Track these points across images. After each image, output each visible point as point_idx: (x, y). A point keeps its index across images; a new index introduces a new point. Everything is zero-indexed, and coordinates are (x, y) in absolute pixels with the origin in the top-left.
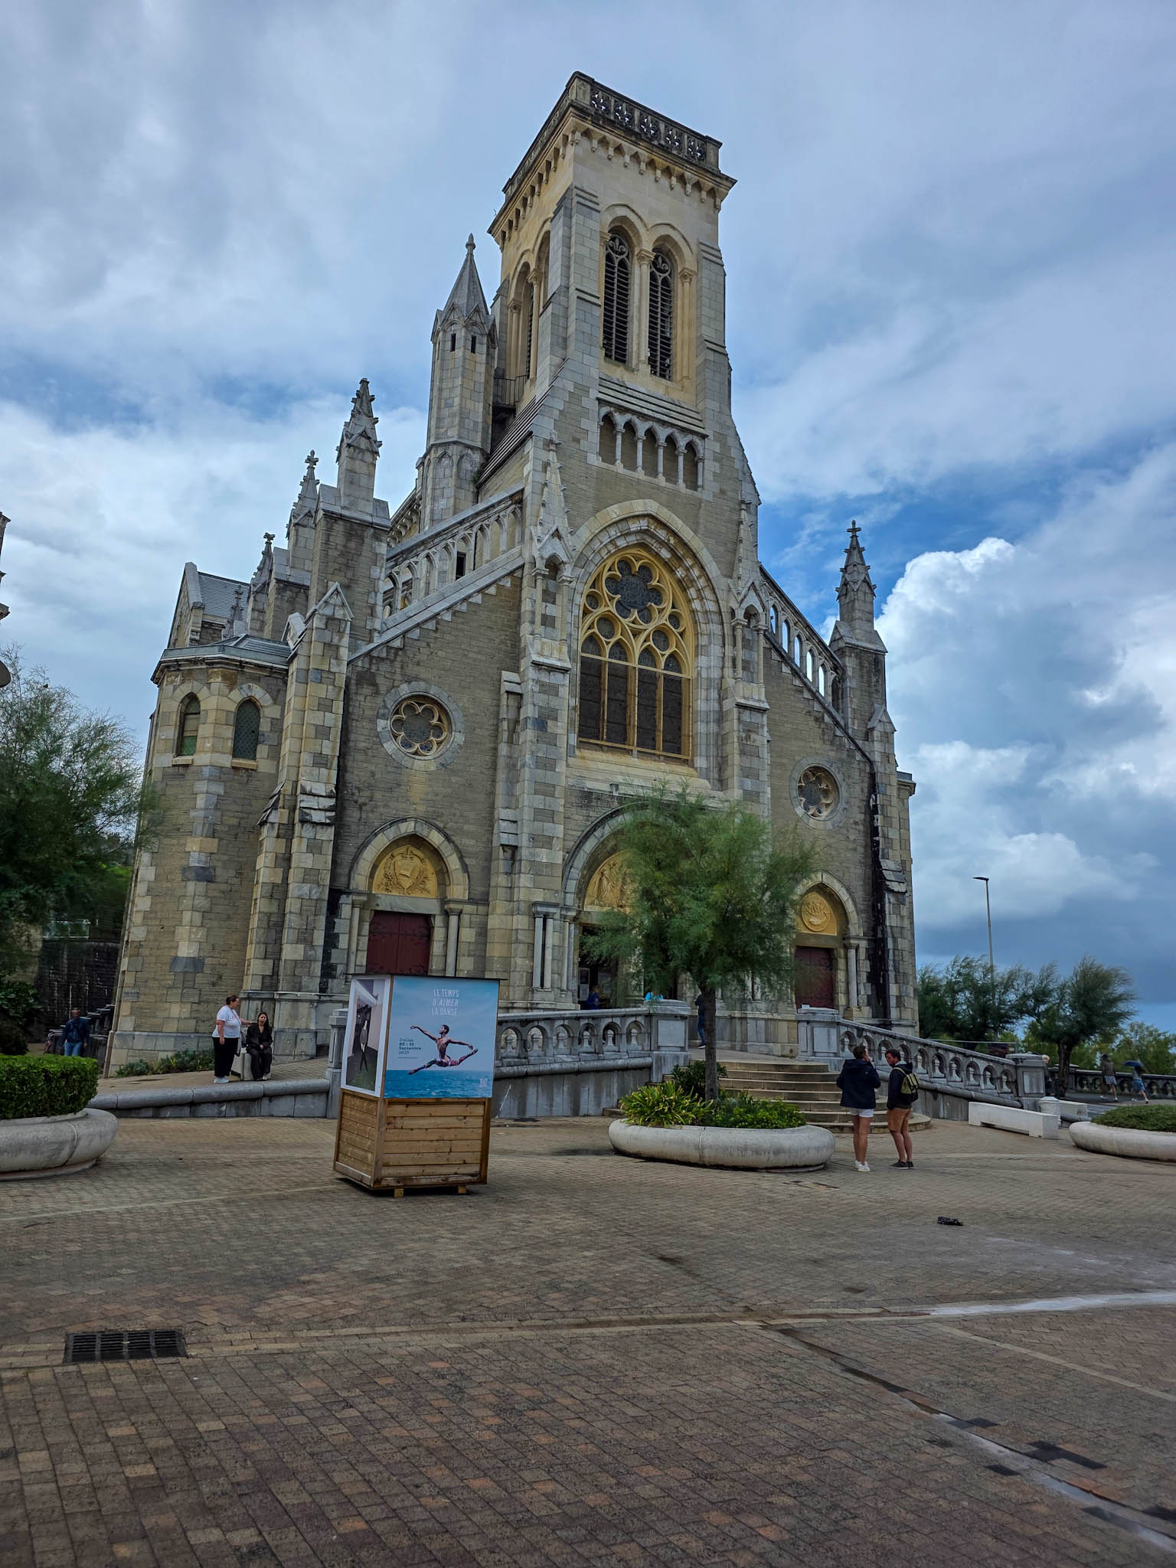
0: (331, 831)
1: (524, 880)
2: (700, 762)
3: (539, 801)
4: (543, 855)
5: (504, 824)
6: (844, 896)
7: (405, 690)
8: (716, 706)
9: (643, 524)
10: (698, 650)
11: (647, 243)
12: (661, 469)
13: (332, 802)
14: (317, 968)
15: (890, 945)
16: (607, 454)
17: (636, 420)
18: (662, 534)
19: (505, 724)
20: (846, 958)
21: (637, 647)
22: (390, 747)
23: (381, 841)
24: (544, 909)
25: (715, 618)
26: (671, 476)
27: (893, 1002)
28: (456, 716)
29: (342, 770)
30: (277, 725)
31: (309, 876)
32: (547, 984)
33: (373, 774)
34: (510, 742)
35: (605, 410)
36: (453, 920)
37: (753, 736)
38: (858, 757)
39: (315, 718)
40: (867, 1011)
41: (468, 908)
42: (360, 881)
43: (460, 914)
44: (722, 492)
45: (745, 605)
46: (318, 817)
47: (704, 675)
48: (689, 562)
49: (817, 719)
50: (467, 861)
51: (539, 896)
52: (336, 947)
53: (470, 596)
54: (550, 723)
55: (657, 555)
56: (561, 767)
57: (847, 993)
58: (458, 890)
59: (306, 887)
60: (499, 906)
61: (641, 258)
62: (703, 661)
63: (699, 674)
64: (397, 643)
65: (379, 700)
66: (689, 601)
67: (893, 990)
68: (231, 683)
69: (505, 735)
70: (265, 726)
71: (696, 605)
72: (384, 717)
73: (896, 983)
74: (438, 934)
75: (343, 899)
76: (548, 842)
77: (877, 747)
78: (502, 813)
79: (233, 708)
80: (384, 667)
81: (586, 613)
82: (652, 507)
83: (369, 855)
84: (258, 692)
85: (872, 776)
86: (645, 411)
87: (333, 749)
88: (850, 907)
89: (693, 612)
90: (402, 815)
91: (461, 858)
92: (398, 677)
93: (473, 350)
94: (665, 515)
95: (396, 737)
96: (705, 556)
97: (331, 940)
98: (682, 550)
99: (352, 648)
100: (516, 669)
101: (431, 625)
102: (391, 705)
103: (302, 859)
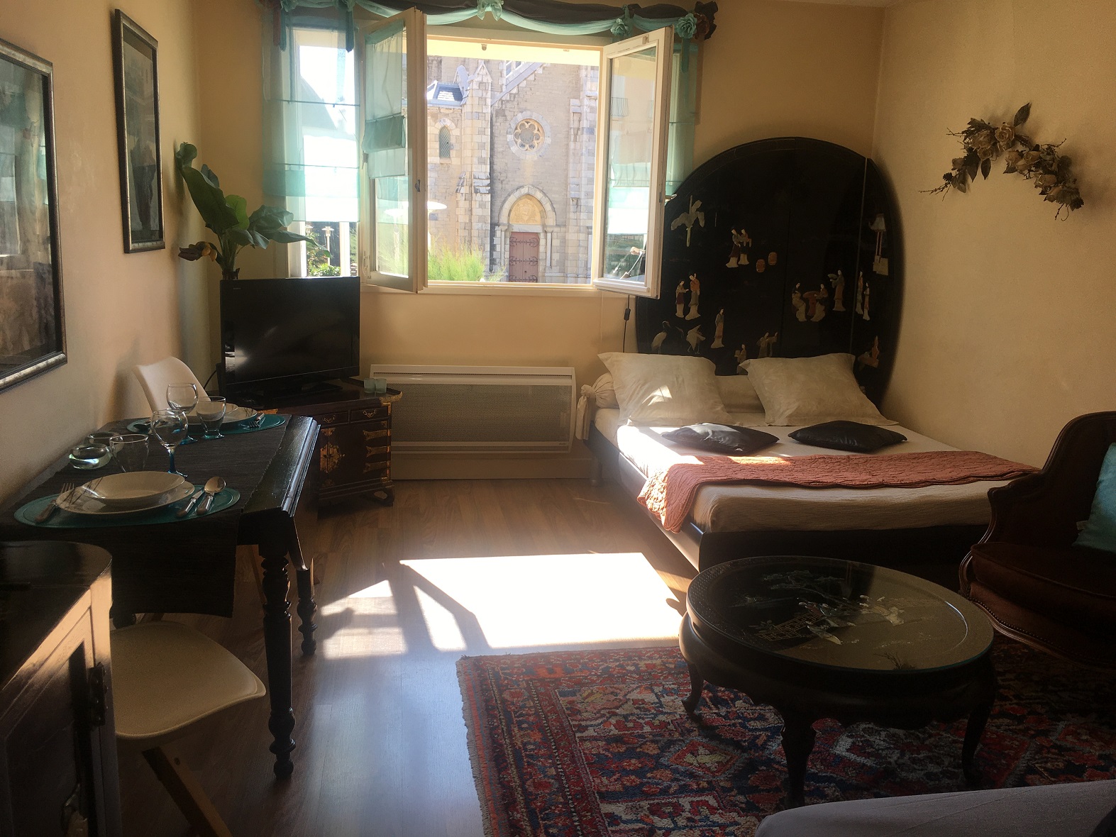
0: (489, 196)
1: (583, 215)
3: (590, 173)
5: (572, 186)
7: (520, 117)
13: (488, 181)
19: (572, 131)
22: (514, 149)
23: (512, 198)
28: (547, 128)
29: (492, 164)
30: (458, 138)
31: (481, 219)
33: (506, 164)
34: (575, 140)
36: (549, 235)
39: (477, 139)
41: (556, 229)
42: (504, 219)
43: (552, 232)
46: (483, 190)
50: (555, 206)
52: (495, 251)
58: (551, 221)
59: (480, 224)
60: (572, 229)
64: (515, 91)
65: (507, 124)
68: (436, 119)
69: (572, 137)
70: (453, 141)
72: (510, 133)
74: (542, 242)
75: (497, 228)
78: (572, 180)
79: (438, 132)
80: (509, 105)
83: (507, 206)
84: (448, 123)
87: (487, 154)
90: (521, 184)
91: (552, 204)
92: (516, 110)
95: (517, 143)
97: (493, 247)
99: (493, 97)
100: (577, 97)
101: (532, 78)
102: (513, 126)
103: (477, 211)
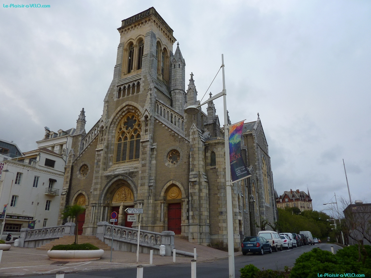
0: (66, 195)
3: (95, 181)
6: (180, 186)
7: (81, 164)
9: (127, 107)
11: (135, 43)
13: (67, 190)
16: (119, 96)
17: (125, 85)
18: (131, 108)
20: (183, 205)
21: (128, 136)
22: (79, 176)
26: (133, 93)
27: (190, 218)
28: (89, 166)
33: (76, 183)
35: (119, 87)
37: (145, 149)
38: (186, 142)
42: (72, 204)
44: (145, 89)
46: (64, 193)
48: (137, 111)
49: (173, 136)
54: (99, 163)
57: (183, 216)
58: (87, 203)
64: (81, 156)
72: (78, 171)
76: (97, 190)
77: (191, 137)
80: (79, 161)
82: (127, 103)
83: (74, 199)
87: (69, 180)
88: (182, 189)
90: (79, 189)
91: (88, 196)
94: (130, 103)
96: (139, 108)
98: (135, 109)
99: (74, 160)
102: (79, 168)
103: (61, 202)
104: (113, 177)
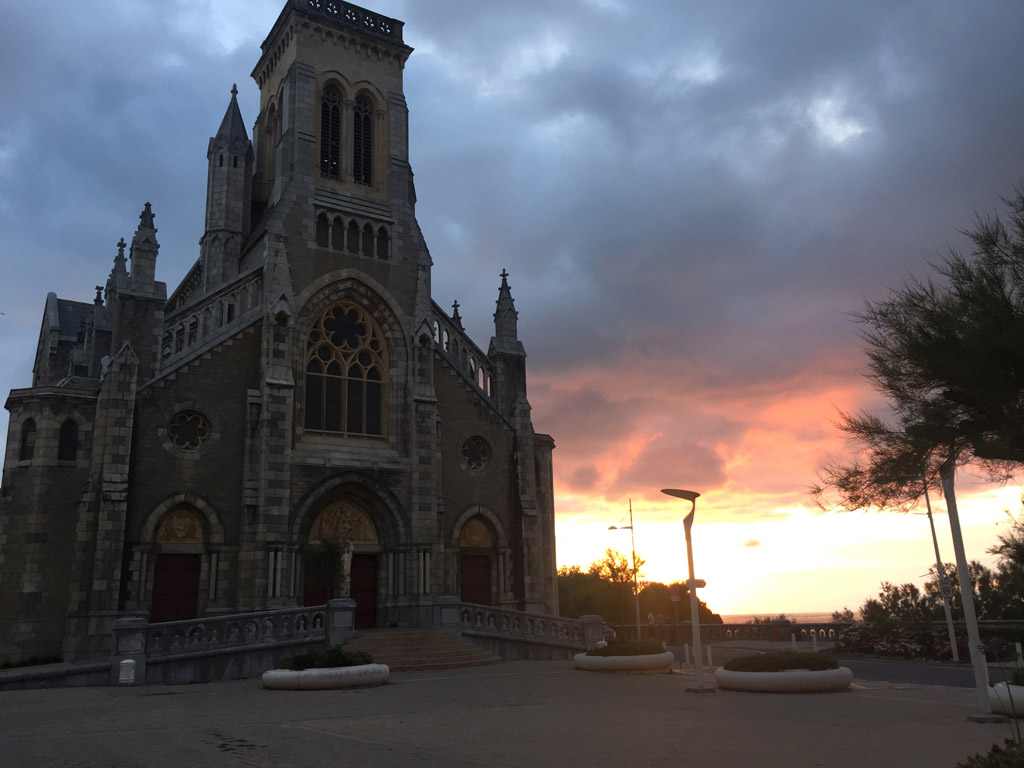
0: (124, 506)
1: (261, 528)
2: (392, 439)
3: (272, 475)
4: (275, 511)
5: (248, 491)
6: (494, 520)
7: (178, 408)
8: (403, 401)
9: (349, 284)
10: (392, 364)
11: (351, 95)
12: (361, 247)
13: (126, 486)
14: (116, 595)
15: (525, 550)
16: (321, 240)
17: (342, 216)
18: (362, 290)
19: (249, 426)
20: (498, 561)
21: (347, 366)
22: (168, 446)
23: (162, 509)
24: (275, 546)
25: (402, 342)
26: (368, 251)
27: (527, 588)
28: (215, 422)
29: (133, 464)
30: (89, 435)
31: (110, 535)
32: (278, 594)
33: (155, 464)
34: (253, 436)
35: (320, 211)
36: (214, 556)
37: (426, 420)
38: (506, 427)
39: (115, 431)
40: (510, 595)
41: (224, 548)
42: (147, 536)
43: (218, 552)
44: (405, 259)
45: (420, 334)
46: (115, 496)
47: (394, 381)
48: (382, 307)
49: (475, 405)
50: (223, 517)
51: (272, 537)
52: (130, 580)
53: (225, 341)
54: (279, 422)
55: (360, 303)
56: (288, 451)
57: (498, 584)
58: (217, 537)
59: (107, 544)
60: (246, 545)
61: (347, 105)
62: (393, 371)
63: (392, 381)
64: (172, 377)
65: (160, 416)
66: (384, 332)
67: (527, 580)
68: (56, 411)
69: (249, 432)
70: (81, 437)
71: (389, 334)
72: (162, 427)
73: (529, 575)
74: (204, 566)
75: (134, 548)
76: (278, 501)
77: (518, 420)
78: (247, 484)
79: (57, 426)
80: (162, 393)
81: (310, 345)
82: (354, 273)
83: (153, 519)
84: (76, 415)
85: (515, 439)
86: (349, 210)
87: (127, 450)
88: (499, 528)
89: (387, 339)
90: (176, 490)
91: (219, 516)
92: (173, 399)
93: (235, 166)
94: (363, 277)
95: (172, 439)
96: (393, 302)
97: (126, 575)
98: (377, 301)
99: (139, 383)
100: (257, 387)
101: (197, 363)
102: (167, 418)
103: (105, 525)
104: (329, 473)
